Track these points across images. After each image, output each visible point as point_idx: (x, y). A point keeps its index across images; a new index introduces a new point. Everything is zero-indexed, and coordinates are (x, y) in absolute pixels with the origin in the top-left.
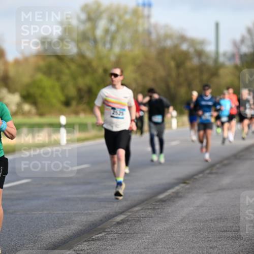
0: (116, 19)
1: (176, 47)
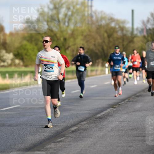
0: (72, 8)
1: (108, 25)
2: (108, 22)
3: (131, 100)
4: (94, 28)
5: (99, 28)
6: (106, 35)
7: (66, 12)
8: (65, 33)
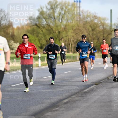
1: (92, 21)
2: (92, 19)
3: (110, 79)
4: (81, 23)
5: (85, 23)
6: (90, 29)
7: (60, 11)
8: (59, 27)
